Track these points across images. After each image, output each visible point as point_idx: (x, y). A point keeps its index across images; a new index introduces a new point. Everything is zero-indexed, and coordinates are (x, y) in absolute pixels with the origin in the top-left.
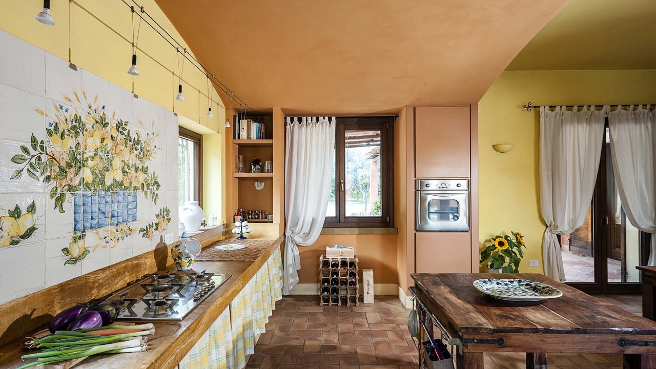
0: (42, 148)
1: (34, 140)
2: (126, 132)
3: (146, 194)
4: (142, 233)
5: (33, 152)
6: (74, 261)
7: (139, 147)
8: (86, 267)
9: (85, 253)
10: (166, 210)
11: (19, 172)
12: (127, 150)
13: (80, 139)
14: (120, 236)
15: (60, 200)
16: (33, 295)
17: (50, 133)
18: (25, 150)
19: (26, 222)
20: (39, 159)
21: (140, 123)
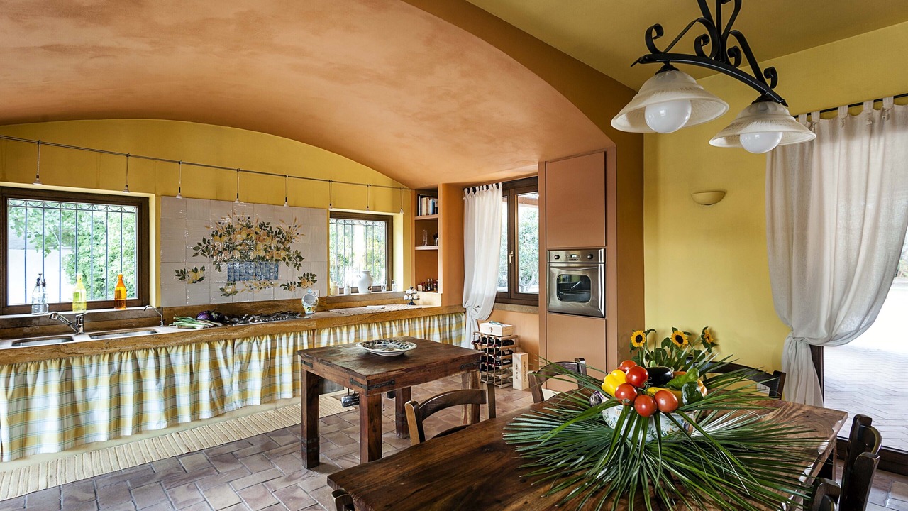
0: (209, 243)
1: (204, 240)
2: (268, 229)
3: (287, 263)
4: (283, 287)
5: (203, 245)
6: (228, 295)
7: (281, 236)
8: (236, 299)
9: (235, 292)
10: (311, 275)
11: (197, 254)
12: (269, 239)
13: (232, 236)
14: (262, 286)
15: (218, 267)
16: (204, 306)
17: (213, 235)
18: (200, 244)
19: (200, 274)
20: (207, 248)
21: (282, 221)
